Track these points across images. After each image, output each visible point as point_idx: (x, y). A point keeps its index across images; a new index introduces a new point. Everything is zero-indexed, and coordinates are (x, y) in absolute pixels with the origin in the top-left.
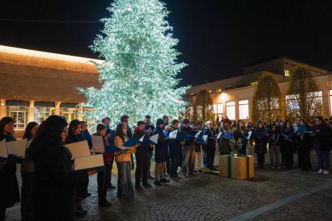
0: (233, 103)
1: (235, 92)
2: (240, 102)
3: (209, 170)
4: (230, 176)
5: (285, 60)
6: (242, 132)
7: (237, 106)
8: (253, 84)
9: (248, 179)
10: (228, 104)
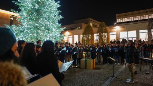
0: (72, 36)
1: (72, 31)
2: (75, 36)
3: (74, 66)
4: (86, 68)
5: (91, 19)
6: (88, 49)
7: (73, 38)
8: (78, 28)
9: (94, 69)
10: (69, 36)
